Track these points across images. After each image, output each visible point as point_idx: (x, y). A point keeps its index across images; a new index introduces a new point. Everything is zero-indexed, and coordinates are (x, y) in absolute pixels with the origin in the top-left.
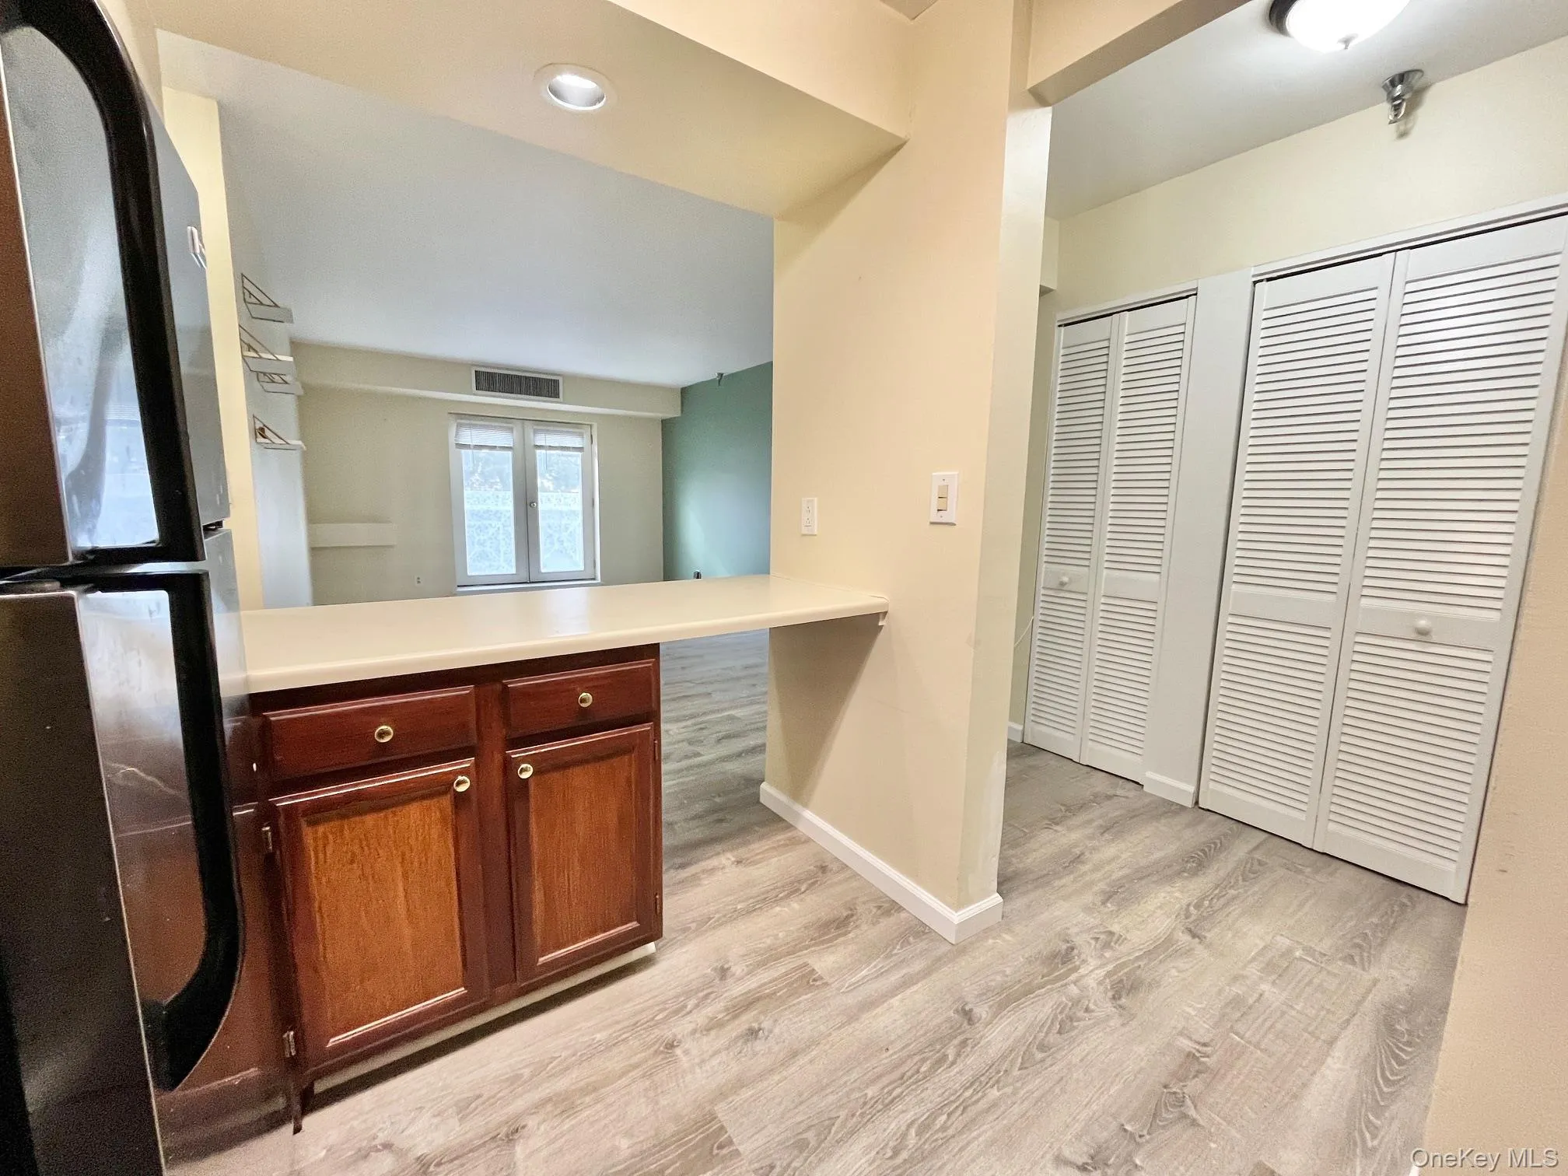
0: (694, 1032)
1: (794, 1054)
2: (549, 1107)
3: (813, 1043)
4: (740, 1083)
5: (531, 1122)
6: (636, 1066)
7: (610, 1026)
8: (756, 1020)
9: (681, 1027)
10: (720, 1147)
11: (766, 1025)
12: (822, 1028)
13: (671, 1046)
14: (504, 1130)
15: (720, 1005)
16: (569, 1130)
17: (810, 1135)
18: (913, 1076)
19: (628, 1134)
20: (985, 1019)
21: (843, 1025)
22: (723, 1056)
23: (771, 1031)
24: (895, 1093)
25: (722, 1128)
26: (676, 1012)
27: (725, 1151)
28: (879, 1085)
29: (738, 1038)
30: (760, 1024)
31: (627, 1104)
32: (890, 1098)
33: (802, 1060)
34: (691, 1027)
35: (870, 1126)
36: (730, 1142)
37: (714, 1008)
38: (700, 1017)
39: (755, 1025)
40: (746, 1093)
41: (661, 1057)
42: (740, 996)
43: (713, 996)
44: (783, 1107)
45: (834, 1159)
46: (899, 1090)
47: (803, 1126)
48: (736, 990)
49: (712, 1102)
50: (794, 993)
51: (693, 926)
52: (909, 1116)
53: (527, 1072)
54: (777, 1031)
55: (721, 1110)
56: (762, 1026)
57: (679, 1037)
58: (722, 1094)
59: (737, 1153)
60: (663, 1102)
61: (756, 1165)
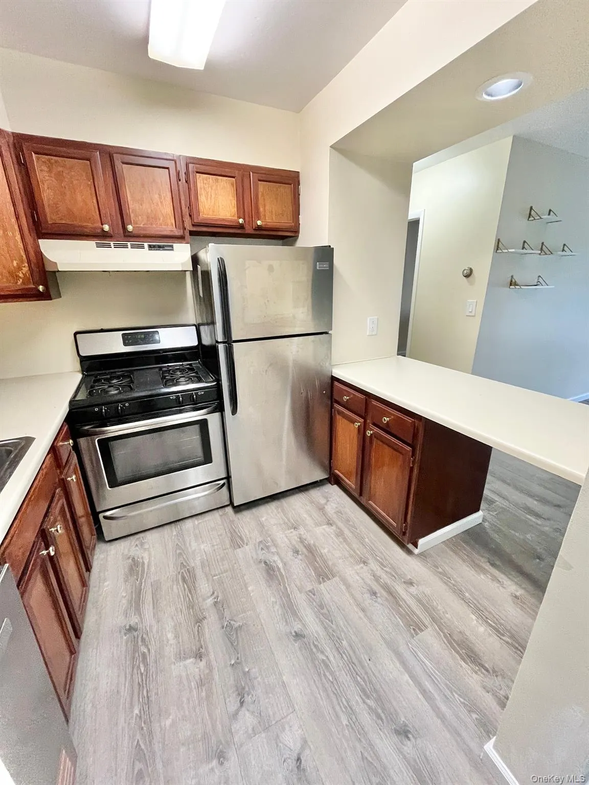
0: (372, 570)
1: (363, 610)
2: (338, 530)
3: (370, 620)
4: (348, 586)
5: (334, 527)
6: (355, 552)
7: (372, 543)
8: (382, 596)
9: (374, 565)
10: (323, 578)
11: (379, 600)
12: (380, 627)
13: (364, 562)
14: (331, 522)
15: (389, 581)
16: (331, 537)
17: (325, 611)
18: (355, 671)
19: (329, 551)
20: (403, 749)
21: (384, 639)
22: (361, 581)
23: (376, 602)
24: (344, 656)
25: (330, 579)
26: (382, 564)
27: (321, 579)
28: (348, 649)
29: (371, 587)
30: (379, 597)
31: (340, 550)
32: (342, 652)
33: (361, 614)
34: (375, 569)
35: (328, 637)
36: (324, 581)
37: (385, 578)
38: (379, 572)
39: (379, 595)
40: (343, 588)
41: (359, 560)
42: (395, 589)
43: (393, 578)
44: (338, 602)
45: (315, 618)
46: (346, 659)
47: (329, 609)
48: (400, 589)
49: (340, 576)
50: (402, 616)
51: (440, 570)
52: (332, 659)
53: (351, 523)
54: (376, 604)
55: (337, 579)
56: (379, 598)
57: (369, 565)
58: (344, 581)
59: (320, 583)
60: (340, 561)
61: (315, 589)
